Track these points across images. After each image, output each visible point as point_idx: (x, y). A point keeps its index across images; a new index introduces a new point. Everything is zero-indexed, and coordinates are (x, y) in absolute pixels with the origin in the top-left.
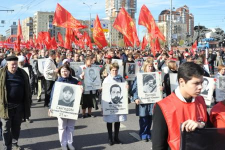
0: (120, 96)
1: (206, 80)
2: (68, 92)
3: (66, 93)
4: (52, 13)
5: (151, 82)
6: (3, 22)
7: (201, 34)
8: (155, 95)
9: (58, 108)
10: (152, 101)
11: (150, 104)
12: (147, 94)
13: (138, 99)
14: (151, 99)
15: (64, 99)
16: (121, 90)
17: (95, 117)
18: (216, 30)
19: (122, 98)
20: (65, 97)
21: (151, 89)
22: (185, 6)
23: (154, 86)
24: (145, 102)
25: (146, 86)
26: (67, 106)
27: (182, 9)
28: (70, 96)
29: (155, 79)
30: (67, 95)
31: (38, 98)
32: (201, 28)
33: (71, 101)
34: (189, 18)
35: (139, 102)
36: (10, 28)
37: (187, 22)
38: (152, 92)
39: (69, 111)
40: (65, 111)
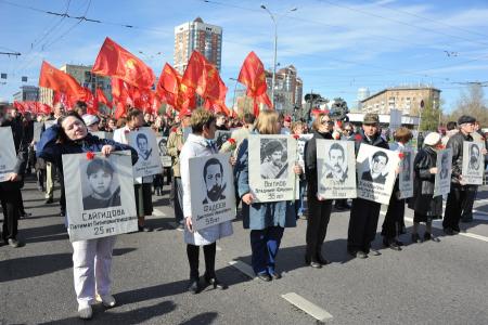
0: (220, 183)
1: (384, 154)
2: (101, 173)
3: (96, 177)
4: (90, 67)
5: (277, 156)
6: (4, 76)
7: (314, 105)
8: (284, 183)
9: (86, 217)
10: (279, 196)
11: (274, 203)
12: (270, 181)
13: (248, 192)
14: (276, 193)
15: (94, 191)
16: (222, 170)
17: (151, 230)
18: (336, 100)
19: (225, 186)
20: (96, 186)
21: (278, 170)
22: (291, 66)
23: (283, 164)
24: (263, 198)
25: (268, 164)
26: (107, 206)
27: (286, 71)
28: (107, 181)
29: (285, 150)
30: (100, 181)
31: (47, 197)
32: (315, 96)
33: (113, 193)
34: (296, 84)
35: (250, 198)
36: (21, 90)
37: (292, 89)
38: (278, 177)
39: (113, 218)
40: (104, 219)
